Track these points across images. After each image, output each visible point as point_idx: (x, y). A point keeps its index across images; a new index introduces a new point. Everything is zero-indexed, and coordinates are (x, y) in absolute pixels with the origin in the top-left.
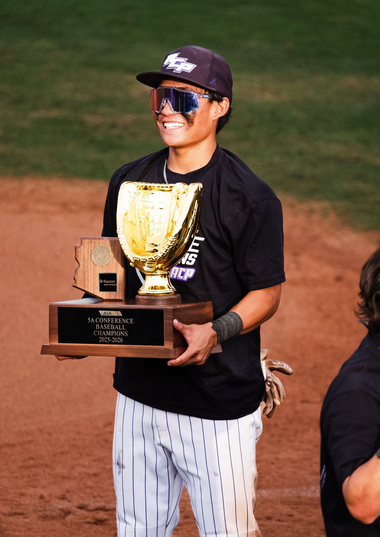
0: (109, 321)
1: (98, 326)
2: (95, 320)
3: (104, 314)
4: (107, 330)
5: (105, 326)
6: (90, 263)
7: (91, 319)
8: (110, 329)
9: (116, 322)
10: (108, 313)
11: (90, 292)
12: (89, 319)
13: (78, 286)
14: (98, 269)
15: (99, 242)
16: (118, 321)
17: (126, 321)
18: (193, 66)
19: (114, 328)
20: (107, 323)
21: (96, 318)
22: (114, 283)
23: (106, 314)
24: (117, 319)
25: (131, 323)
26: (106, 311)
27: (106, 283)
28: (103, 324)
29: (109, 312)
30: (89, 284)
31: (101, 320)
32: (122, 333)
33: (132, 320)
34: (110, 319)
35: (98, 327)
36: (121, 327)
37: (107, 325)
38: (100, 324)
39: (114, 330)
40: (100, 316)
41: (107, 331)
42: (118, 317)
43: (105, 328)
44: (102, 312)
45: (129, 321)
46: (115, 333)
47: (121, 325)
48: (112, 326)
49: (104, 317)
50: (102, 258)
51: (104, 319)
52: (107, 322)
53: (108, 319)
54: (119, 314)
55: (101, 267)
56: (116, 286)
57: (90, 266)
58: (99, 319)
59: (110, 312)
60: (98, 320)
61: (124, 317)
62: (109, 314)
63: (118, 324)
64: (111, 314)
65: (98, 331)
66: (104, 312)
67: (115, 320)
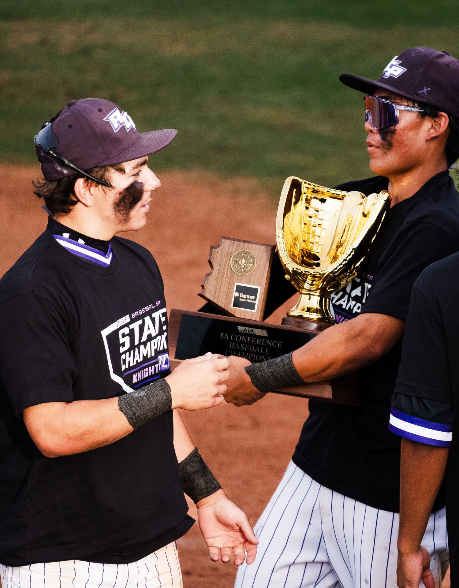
0: (249, 340)
1: (232, 344)
2: (229, 337)
3: (244, 330)
4: (244, 351)
5: (243, 346)
6: (227, 269)
7: (224, 335)
8: (248, 350)
9: (257, 343)
10: (249, 331)
11: (220, 305)
12: (222, 334)
13: (206, 296)
14: (236, 279)
15: (244, 245)
16: (261, 342)
17: (271, 343)
18: (403, 70)
19: (253, 349)
20: (246, 343)
21: (232, 335)
22: (252, 300)
23: (246, 331)
24: (260, 340)
25: (278, 347)
26: (247, 328)
27: (242, 298)
28: (240, 343)
29: (250, 329)
30: (221, 296)
31: (239, 338)
32: (264, 359)
33: (280, 343)
34: (250, 339)
35: (232, 346)
36: (264, 350)
37: (245, 346)
38: (236, 342)
39: (253, 353)
40: (237, 332)
41: (243, 353)
42: (262, 337)
43: (242, 348)
44: (240, 328)
45: (275, 344)
46: (254, 356)
47: (265, 347)
48: (252, 347)
49: (242, 334)
50: (244, 266)
51: (242, 337)
52: (245, 341)
53: (247, 338)
54: (264, 333)
55: (239, 277)
56: (254, 304)
57: (227, 273)
58: (236, 336)
59: (252, 330)
60: (234, 337)
61: (270, 338)
62: (251, 331)
63: (260, 346)
64: (253, 332)
65: (231, 351)
66: (244, 328)
67: (256, 340)
